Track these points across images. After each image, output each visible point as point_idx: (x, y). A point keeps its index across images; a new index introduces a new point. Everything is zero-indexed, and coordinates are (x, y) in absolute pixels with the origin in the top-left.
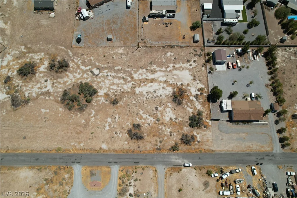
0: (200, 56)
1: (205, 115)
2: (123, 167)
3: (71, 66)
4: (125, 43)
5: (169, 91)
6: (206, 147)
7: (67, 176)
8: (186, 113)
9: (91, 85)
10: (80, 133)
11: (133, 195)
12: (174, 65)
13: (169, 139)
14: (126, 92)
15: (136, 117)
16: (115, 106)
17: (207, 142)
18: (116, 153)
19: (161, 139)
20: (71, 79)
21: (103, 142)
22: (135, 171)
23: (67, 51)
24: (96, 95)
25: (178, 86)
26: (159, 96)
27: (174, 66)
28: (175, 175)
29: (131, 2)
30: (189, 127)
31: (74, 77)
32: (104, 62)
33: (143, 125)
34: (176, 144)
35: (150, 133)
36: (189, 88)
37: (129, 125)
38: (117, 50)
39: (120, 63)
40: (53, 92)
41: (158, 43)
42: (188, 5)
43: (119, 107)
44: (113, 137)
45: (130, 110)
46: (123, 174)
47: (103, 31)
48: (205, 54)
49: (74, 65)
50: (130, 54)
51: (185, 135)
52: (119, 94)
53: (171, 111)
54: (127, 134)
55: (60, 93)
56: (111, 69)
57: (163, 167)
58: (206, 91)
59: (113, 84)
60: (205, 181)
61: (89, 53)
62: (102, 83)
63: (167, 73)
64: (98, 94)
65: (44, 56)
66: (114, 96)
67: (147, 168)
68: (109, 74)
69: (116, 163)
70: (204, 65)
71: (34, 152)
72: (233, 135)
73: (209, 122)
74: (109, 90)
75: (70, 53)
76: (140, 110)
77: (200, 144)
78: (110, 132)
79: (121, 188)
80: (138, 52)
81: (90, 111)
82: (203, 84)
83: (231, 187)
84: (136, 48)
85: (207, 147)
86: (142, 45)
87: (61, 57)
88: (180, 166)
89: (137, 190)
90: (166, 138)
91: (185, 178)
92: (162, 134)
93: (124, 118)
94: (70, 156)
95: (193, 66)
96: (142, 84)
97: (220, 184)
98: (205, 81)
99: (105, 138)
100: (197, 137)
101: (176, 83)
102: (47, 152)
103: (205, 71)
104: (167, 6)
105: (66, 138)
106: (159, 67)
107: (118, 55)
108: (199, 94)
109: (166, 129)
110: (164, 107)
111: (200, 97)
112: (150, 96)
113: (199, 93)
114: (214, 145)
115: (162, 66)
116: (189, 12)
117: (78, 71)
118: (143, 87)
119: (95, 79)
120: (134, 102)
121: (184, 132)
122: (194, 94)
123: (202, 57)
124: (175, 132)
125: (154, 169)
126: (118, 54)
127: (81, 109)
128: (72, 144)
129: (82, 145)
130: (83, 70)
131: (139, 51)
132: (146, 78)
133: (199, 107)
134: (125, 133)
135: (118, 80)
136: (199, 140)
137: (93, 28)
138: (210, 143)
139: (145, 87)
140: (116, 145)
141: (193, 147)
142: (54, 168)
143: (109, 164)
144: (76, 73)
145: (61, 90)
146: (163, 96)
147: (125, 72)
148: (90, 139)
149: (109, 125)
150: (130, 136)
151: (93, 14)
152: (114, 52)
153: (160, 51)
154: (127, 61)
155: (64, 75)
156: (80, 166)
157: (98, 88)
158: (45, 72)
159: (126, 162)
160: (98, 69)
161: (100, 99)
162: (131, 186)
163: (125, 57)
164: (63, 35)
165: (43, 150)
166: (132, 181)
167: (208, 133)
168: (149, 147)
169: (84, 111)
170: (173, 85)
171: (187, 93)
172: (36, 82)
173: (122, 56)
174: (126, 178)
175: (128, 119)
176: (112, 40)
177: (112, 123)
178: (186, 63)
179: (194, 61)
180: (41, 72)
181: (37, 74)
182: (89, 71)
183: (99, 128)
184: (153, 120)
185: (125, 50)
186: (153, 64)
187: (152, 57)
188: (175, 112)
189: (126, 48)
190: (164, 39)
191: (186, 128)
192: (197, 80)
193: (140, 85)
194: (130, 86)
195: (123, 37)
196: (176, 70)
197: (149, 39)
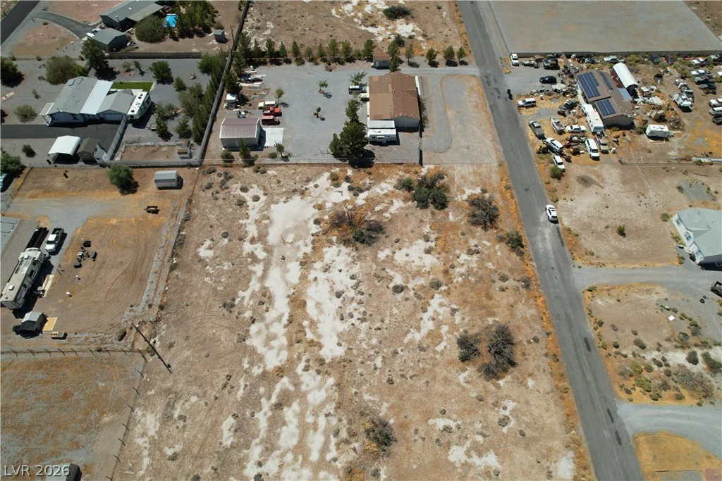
0: (228, 177)
1: (408, 175)
2: (616, 388)
4: (118, 406)
5: (338, 255)
6: (494, 179)
8: (407, 215)
11: (688, 351)
12: (248, 238)
13: (492, 256)
14: (336, 394)
15: (435, 352)
16: (396, 434)
17: (480, 175)
18: (578, 416)
19: (496, 277)
21: (549, 475)
22: (614, 350)
25: (323, 231)
26: (355, 281)
27: (253, 241)
28: (587, 242)
30: (446, 210)
33: (461, 330)
34: (501, 239)
35: (483, 307)
36: (329, 205)
37: (466, 374)
38: (140, 441)
39: (208, 423)
41: (152, 282)
42: (34, 197)
43: (402, 416)
44: (523, 435)
45: (411, 373)
46: (638, 389)
48: (225, 167)
50: (175, 381)
51: (470, 219)
52: (345, 422)
53: (405, 251)
54: (501, 382)
56: (227, 465)
57: (575, 270)
58: (341, 170)
59: (301, 448)
60: (580, 183)
63: (276, 258)
66: (357, 441)
67: (593, 314)
68: (251, 471)
69: (611, 415)
70: (261, 170)
72: (453, 128)
73: (425, 168)
74: (329, 466)
76: (406, 340)
77: (488, 188)
78: (505, 446)
79: (684, 392)
80: (173, 350)
82: (319, 174)
83: (575, 139)
84: (150, 359)
85: (493, 176)
88: (561, 232)
90: (490, 265)
91: (586, 220)
92: (479, 275)
93: (441, 395)
95: (260, 193)
96: (310, 336)
97: (574, 156)
98: (309, 171)
99: (532, 467)
100: (472, 194)
101: (313, 235)
103: (278, 168)
106: (249, 282)
107: (165, 433)
108: (348, 184)
109: (463, 264)
110: (392, 269)
111: (358, 183)
112: (355, 309)
113: (345, 185)
114: (486, 162)
115: (244, 273)
116: (61, 192)
118: (320, 331)
120: (379, 362)
121: (461, 220)
122: (347, 196)
123: (235, 172)
124: (466, 242)
125: (589, 294)
126: (160, 436)
131: (171, 346)
132: (285, 320)
134: (498, 387)
135: (284, 428)
136: (480, 191)
138: (483, 170)
139: (318, 325)
140: (548, 421)
141: (500, 203)
143: (623, 441)
146: (355, 270)
147: (252, 401)
149: (480, 455)
150: (505, 370)
152: (146, 453)
153: (186, 277)
154: (205, 393)
159: (595, 379)
162: (664, 360)
163: (182, 401)
166: (648, 356)
167: (456, 172)
168: (526, 311)
170: (317, 245)
171: (346, 210)
173: (176, 415)
174: (645, 375)
175: (446, 380)
176: (79, 468)
177: (468, 443)
178: (247, 209)
179: (244, 189)
184: (440, 300)
185: (148, 405)
186: (234, 300)
187: (206, 302)
188: (407, 240)
189: (140, 401)
190: (144, 267)
191: (451, 217)
192: (307, 187)
193: (312, 343)
194: (314, 378)
195: (80, 417)
196: (266, 235)
197: (127, 313)
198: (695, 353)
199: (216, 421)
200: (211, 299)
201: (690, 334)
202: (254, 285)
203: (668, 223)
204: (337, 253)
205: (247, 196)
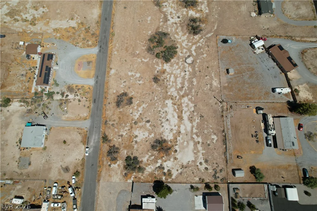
0: (214, 176)
1: (139, 176)
2: (92, 89)
3: (195, 37)
4: (225, 88)
5: (168, 136)
6: (104, 173)
7: (90, 43)
8: (142, 153)
9: (175, 57)
10: (127, 50)
11: (67, 99)
12: (200, 144)
13: (115, 134)
14: (167, 90)
15: (139, 101)
16: (152, 80)
17: (109, 175)
18: (105, 82)
19: (116, 125)
20: (180, 38)
21: (117, 70)
22: (88, 99)
23: (212, 32)
24: (164, 62)
25: (174, 146)
26: (162, 125)
27: (199, 142)
28: (79, 138)
29: (281, 93)
30: (127, 156)
31: (183, 41)
32: (201, 67)
33: (131, 107)
34: (110, 141)
35: (122, 114)
36: (172, 160)
37: (132, 94)
38: (216, 79)
39: (200, 83)
40: (167, 24)
41: (229, 125)
42: (289, 166)
43: (150, 84)
44: (121, 79)
45: (147, 95)
46: (86, 89)
47: (239, 64)
48: (217, 183)
49: (196, 39)
50: (212, 94)
51: (118, 151)
52: (165, 83)
53: (145, 137)
54: (123, 92)
55: (166, 30)
56: (193, 74)
57: (88, 127)
58: (167, 180)
59: (176, 77)
60: (69, 168)
61: (211, 52)
62: (177, 67)
63: (189, 134)
64: (165, 64)
65: (205, 13)
66: (162, 79)
67: (89, 110)
68: (187, 73)
69: (97, 82)
70: (202, 181)
71: (113, 16)
72: (115, 208)
73: (131, 180)
74: (169, 74)
75: (209, 35)
76: (148, 104)
77: (108, 167)
78: (126, 77)
79: (74, 87)
80: (215, 103)
81: (148, 57)
82: (177, 177)
83: (59, 197)
84: (221, 100)
85: (104, 175)
86: (224, 106)
87: (205, 27)
88: (87, 143)
89: (71, 102)
90: (116, 130)
91: (75, 148)
92: (121, 126)
93: (140, 89)
94: (106, 44)
95: (200, 166)
96: (176, 107)
97: (65, 185)
98: (181, 179)
99: (120, 72)
100: (115, 164)
101: (177, 145)
102: (112, 26)
103: (194, 182)
104: (282, 136)
105: (123, 39)
106: (197, 125)
107: (210, 81)
108: (164, 171)
109: (125, 131)
110: (150, 129)
111: (160, 172)
112: (162, 115)
114: (105, 183)
115: (199, 129)
116: (279, 167)
117: (189, 44)
118: (173, 108)
119: (181, 60)
120: (156, 98)
121: (122, 150)
122: (165, 165)
123: (212, 179)
124: (122, 140)
125: (87, 118)
127: (150, 50)
128: (117, 45)
129: (116, 53)
130: (191, 48)
131: (216, 104)
132: (184, 111)
133: (149, 169)
134: (124, 90)
135: (180, 82)
136: (111, 165)
137: (241, 54)
138: (107, 178)
139: (173, 110)
140: (113, 82)
141: (105, 158)
142: (98, 33)
143: (97, 76)
144: (187, 42)
145: (169, 31)
146: (162, 129)
147: (190, 89)
148: (120, 59)
149: (132, 75)
150: (121, 94)
151: (260, 52)
152: (214, 77)
153: (218, 127)
154: (203, 90)
155: (185, 32)
156: (97, 52)
157: (172, 63)
158: (188, 15)
159: (97, 91)
160: (193, 63)
161: (160, 65)
162: (75, 96)
163: (208, 88)
164: (230, 26)
165: (113, 23)
166: (79, 97)
167: (119, 177)
168: (109, 113)
169: (147, 52)
170: (175, 140)
171: (165, 157)
172: (177, 9)
173: (209, 85)
174: (82, 92)
175: (138, 93)
176: (228, 74)
177: (135, 77)
178: (203, 158)
179: (206, 169)
180: (187, 12)
181: (185, 9)
182: (191, 54)
183: (130, 66)
184: (135, 117)
185: (217, 87)
186: (201, 119)
187: (209, 118)
188: (143, 141)
189: (219, 89)
190: (234, 132)
191: (126, 152)
192: (181, 170)
193: (175, 105)
194: (173, 94)
195: (233, 85)
196: (194, 145)
197: (233, 114)
198: (65, 98)
199: (198, 84)
200: (208, 119)
201: (63, 103)
202: (195, 124)
203: (46, 145)
204: (169, 137)
205: (205, 165)
